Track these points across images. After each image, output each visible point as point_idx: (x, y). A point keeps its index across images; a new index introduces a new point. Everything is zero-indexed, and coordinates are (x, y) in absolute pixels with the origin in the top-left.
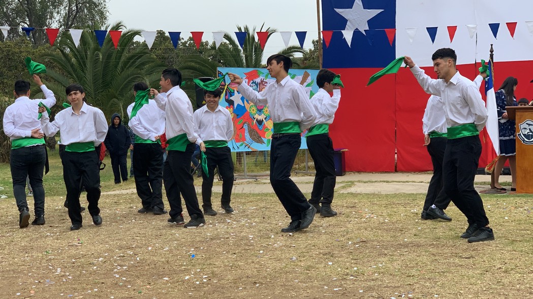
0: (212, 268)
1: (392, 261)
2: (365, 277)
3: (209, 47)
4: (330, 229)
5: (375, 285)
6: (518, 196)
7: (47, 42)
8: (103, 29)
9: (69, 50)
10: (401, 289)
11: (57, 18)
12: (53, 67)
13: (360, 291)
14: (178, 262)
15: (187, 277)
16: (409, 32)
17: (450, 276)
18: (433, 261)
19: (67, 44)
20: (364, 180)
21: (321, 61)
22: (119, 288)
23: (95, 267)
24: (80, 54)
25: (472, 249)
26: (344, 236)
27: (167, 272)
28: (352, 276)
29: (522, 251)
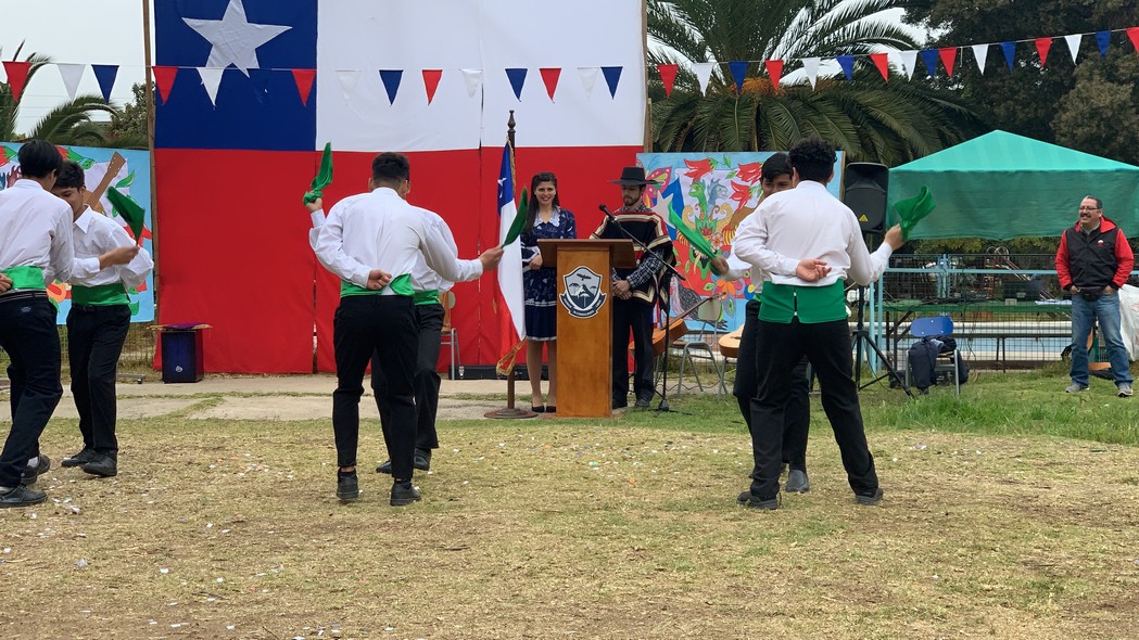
1: (299, 562)
2: (241, 598)
4: (166, 497)
5: (261, 613)
6: (561, 423)
10: (316, 619)
13: (229, 628)
16: (343, 77)
17: (418, 587)
18: (384, 559)
20: (245, 392)
21: (151, 131)
25: (465, 532)
26: (196, 512)
28: (212, 595)
29: (562, 533)
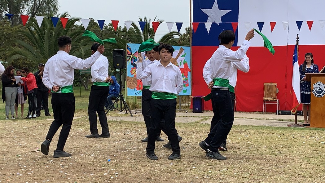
0: (121, 168)
1: (233, 168)
2: (216, 177)
3: (121, 30)
6: (312, 129)
7: (20, 23)
8: (56, 16)
9: (33, 28)
11: (27, 9)
12: (24, 39)
14: (99, 164)
15: (105, 174)
16: (246, 25)
19: (32, 25)
21: (191, 41)
22: (62, 180)
23: (48, 166)
24: (41, 32)
25: (283, 162)
27: (93, 170)
28: (208, 176)
29: (313, 164)
